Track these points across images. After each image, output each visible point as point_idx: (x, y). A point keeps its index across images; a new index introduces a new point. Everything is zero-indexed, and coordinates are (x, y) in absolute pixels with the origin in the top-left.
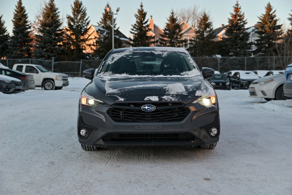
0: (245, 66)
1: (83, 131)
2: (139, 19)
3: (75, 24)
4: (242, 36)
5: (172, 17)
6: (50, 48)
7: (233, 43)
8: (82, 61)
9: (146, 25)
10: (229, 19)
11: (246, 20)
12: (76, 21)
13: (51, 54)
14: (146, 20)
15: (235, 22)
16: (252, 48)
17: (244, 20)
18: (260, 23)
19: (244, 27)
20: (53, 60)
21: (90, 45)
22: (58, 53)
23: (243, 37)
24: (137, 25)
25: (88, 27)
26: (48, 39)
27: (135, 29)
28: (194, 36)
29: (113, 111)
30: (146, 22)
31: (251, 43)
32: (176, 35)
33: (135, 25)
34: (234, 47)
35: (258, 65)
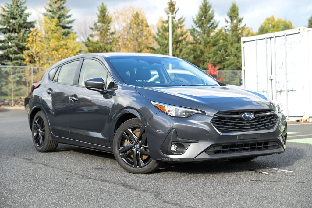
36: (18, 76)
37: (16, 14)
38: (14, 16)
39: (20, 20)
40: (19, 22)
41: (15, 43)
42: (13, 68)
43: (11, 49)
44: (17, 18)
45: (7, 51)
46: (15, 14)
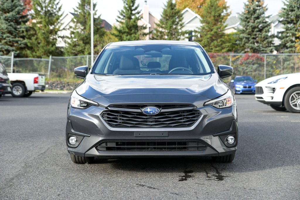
0: (265, 66)
1: (73, 139)
2: (127, 4)
3: (42, 9)
4: (261, 27)
5: (170, 2)
6: (9, 40)
7: (249, 36)
8: (52, 59)
9: (136, 11)
10: (245, 4)
11: (266, 6)
12: (44, 5)
13: (10, 48)
14: (136, 5)
15: (252, 9)
16: (274, 42)
17: (264, 6)
18: (284, 9)
19: (264, 15)
20: (13, 56)
21: (63, 37)
22: (20, 46)
23: (263, 28)
24: (124, 11)
25: (60, 13)
26: (7, 28)
27: (122, 17)
28: (199, 27)
29: (108, 114)
30: (136, 9)
31: (273, 36)
32: (175, 25)
33: (122, 11)
34: (251, 41)
35: (282, 64)
36: (293, 62)
37: (295, 7)
38: (293, 9)
39: (297, 12)
40: (296, 14)
41: (292, 33)
42: (288, 55)
43: (288, 39)
44: (295, 10)
45: (285, 41)
46: (293, 6)
